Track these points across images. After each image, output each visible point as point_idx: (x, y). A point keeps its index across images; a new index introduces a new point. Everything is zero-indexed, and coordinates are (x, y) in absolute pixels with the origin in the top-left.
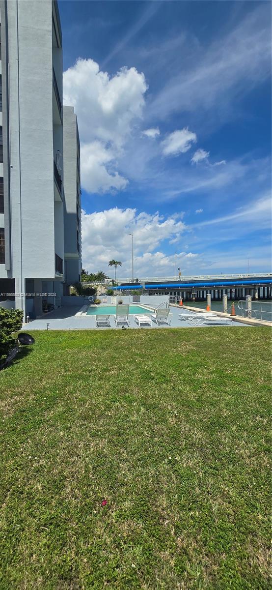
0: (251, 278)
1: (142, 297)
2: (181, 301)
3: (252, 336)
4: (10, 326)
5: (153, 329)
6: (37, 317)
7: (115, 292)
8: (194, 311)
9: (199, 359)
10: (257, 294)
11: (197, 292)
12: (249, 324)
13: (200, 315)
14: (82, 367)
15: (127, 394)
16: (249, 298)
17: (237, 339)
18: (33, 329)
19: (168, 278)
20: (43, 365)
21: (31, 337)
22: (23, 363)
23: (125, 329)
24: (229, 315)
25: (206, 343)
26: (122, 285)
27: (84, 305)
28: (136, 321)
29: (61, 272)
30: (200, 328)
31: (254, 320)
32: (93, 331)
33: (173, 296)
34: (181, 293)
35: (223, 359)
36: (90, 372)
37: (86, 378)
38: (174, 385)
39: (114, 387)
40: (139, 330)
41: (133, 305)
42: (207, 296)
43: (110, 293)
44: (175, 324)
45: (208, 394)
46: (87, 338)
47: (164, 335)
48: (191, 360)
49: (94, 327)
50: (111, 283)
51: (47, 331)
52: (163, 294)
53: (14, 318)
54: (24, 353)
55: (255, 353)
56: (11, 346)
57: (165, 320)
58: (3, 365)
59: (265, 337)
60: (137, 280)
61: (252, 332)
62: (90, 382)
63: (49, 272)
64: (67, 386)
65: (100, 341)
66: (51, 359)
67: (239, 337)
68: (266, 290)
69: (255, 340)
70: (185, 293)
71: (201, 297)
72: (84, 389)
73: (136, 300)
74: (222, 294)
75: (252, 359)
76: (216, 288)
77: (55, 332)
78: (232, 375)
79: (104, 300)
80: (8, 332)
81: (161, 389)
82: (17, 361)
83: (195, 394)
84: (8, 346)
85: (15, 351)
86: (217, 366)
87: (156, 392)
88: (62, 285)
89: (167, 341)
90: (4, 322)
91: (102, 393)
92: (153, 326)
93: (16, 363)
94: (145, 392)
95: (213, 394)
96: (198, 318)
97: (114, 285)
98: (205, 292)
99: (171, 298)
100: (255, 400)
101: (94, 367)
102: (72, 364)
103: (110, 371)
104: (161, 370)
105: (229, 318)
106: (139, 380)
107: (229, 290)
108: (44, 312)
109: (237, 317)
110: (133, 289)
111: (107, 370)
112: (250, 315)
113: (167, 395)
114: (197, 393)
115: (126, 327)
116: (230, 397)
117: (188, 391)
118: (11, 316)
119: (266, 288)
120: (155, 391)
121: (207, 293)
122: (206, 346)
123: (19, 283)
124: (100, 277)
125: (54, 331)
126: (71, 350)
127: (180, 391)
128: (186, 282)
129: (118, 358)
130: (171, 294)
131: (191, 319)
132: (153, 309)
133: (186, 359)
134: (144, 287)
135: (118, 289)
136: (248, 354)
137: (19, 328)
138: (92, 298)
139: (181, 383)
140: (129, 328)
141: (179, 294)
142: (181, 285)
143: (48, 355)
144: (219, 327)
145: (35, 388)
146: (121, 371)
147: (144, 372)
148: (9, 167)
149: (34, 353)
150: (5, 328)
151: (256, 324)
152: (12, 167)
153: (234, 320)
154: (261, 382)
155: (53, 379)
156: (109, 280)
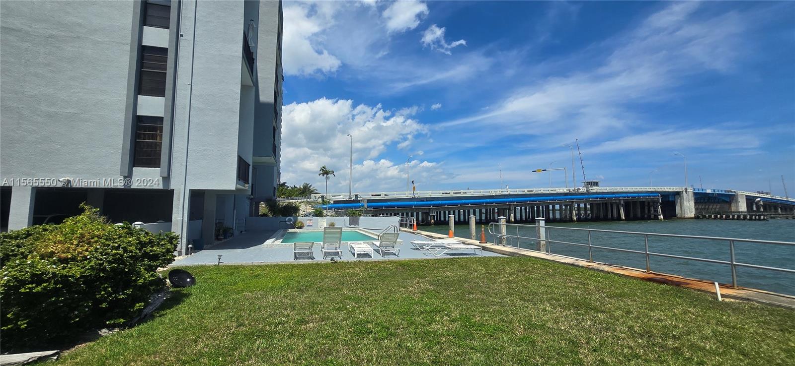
0: (505, 196)
1: (362, 219)
2: (415, 224)
3: (508, 269)
4: (155, 257)
5: (375, 262)
6: (205, 246)
7: (325, 211)
8: (432, 237)
9: (437, 302)
10: (512, 215)
11: (437, 212)
12: (503, 254)
13: (439, 242)
14: (264, 320)
15: (330, 357)
16: (503, 220)
17: (488, 273)
18: (196, 264)
19: (398, 194)
20: (203, 318)
21: (190, 276)
22: (170, 315)
23: (336, 262)
24: (477, 242)
25: (447, 279)
26: (335, 202)
27: (279, 229)
28: (352, 250)
29: (246, 182)
30: (440, 259)
31: (509, 249)
32: (288, 265)
33: (405, 218)
34: (415, 214)
35: (469, 300)
36: (276, 325)
37: (269, 336)
38: (401, 340)
39: (310, 347)
40: (355, 263)
41: (349, 229)
42: (449, 217)
43: (318, 214)
44: (406, 255)
45: (448, 352)
46: (278, 276)
47: (389, 270)
48: (426, 304)
49: (289, 259)
50: (320, 200)
51: (217, 267)
52: (391, 215)
53: (162, 245)
54: (176, 300)
55: (511, 291)
56: (154, 290)
57: (392, 250)
58: (136, 320)
59: (524, 270)
60: (356, 196)
61: (507, 263)
62: (275, 341)
63: (228, 182)
64: (237, 348)
65: (297, 279)
66: (217, 309)
67: (491, 270)
68: (523, 211)
69: (511, 274)
70: (420, 213)
71: (442, 219)
72: (264, 352)
73: (354, 222)
74: (469, 214)
75: (508, 300)
76: (462, 208)
77: (230, 267)
78: (482, 324)
79: (308, 223)
80: (150, 266)
81: (381, 348)
82: (163, 312)
83: (430, 353)
84: (149, 289)
85: (162, 297)
86: (461, 311)
87: (374, 352)
88: (248, 202)
89: (394, 277)
90: (145, 251)
91: (291, 358)
92: (375, 257)
93: (160, 316)
94: (358, 353)
95: (456, 352)
96: (437, 247)
97: (324, 202)
98: (447, 212)
99: (402, 220)
100: (513, 358)
101: (283, 319)
102: (250, 315)
103: (308, 323)
104: (383, 319)
105: (478, 246)
106: (349, 336)
107: (477, 211)
108: (217, 239)
109: (488, 245)
110: (351, 208)
111: (303, 322)
112: (504, 243)
113: (390, 357)
114: (433, 352)
115: (336, 259)
116: (479, 355)
117: (420, 349)
118: (159, 244)
119: (523, 208)
120: (371, 352)
121: (449, 214)
122: (448, 284)
123: (179, 195)
124: (306, 191)
125: (228, 266)
126: (250, 294)
127: (409, 350)
128: (422, 200)
129: (321, 304)
130: (403, 215)
131: (427, 248)
132: (377, 235)
133: (420, 303)
134: (366, 205)
135: (330, 208)
136: (502, 292)
137: (171, 260)
138: (291, 220)
139: (410, 337)
140: (341, 261)
141: (412, 215)
142: (415, 203)
143: (214, 302)
144: (464, 258)
145: (185, 354)
146: (323, 323)
147: (358, 323)
148: (178, 36)
149: (191, 299)
150: (146, 261)
151: (512, 254)
152: (182, 36)
153: (484, 249)
154: (519, 331)
155: (216, 339)
156: (318, 196)
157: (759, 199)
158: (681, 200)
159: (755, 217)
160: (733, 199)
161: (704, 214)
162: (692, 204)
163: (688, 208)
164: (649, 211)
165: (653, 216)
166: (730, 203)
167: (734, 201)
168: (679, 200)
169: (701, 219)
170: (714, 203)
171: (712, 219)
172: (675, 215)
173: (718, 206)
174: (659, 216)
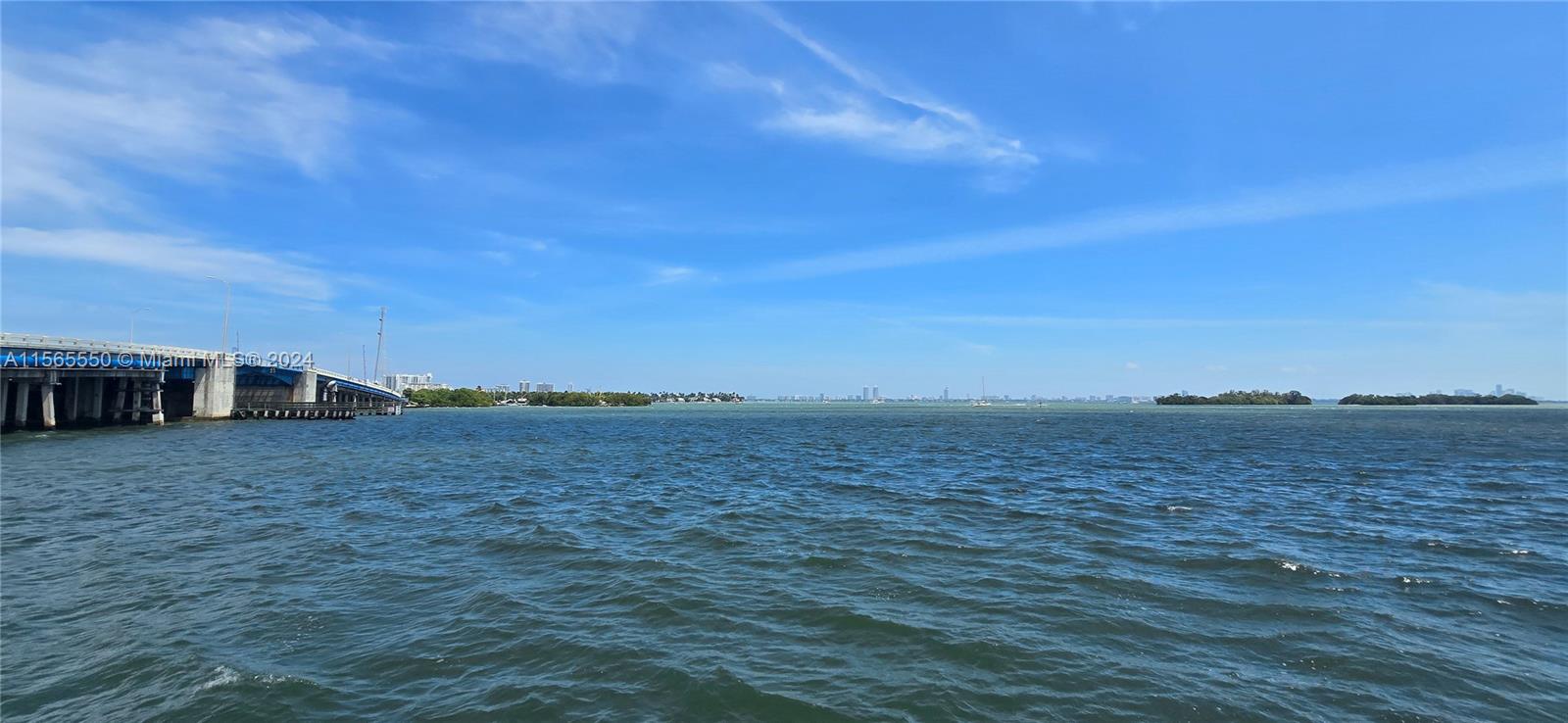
157: (333, 382)
158: (207, 379)
159: (338, 414)
160: (297, 382)
161: (249, 409)
162: (229, 388)
163: (218, 397)
164: (129, 402)
165: (139, 414)
166: (291, 387)
167: (299, 384)
168: (203, 379)
169: (242, 419)
170: (265, 386)
171: (265, 418)
172: (190, 412)
173: (271, 393)
174: (154, 416)
